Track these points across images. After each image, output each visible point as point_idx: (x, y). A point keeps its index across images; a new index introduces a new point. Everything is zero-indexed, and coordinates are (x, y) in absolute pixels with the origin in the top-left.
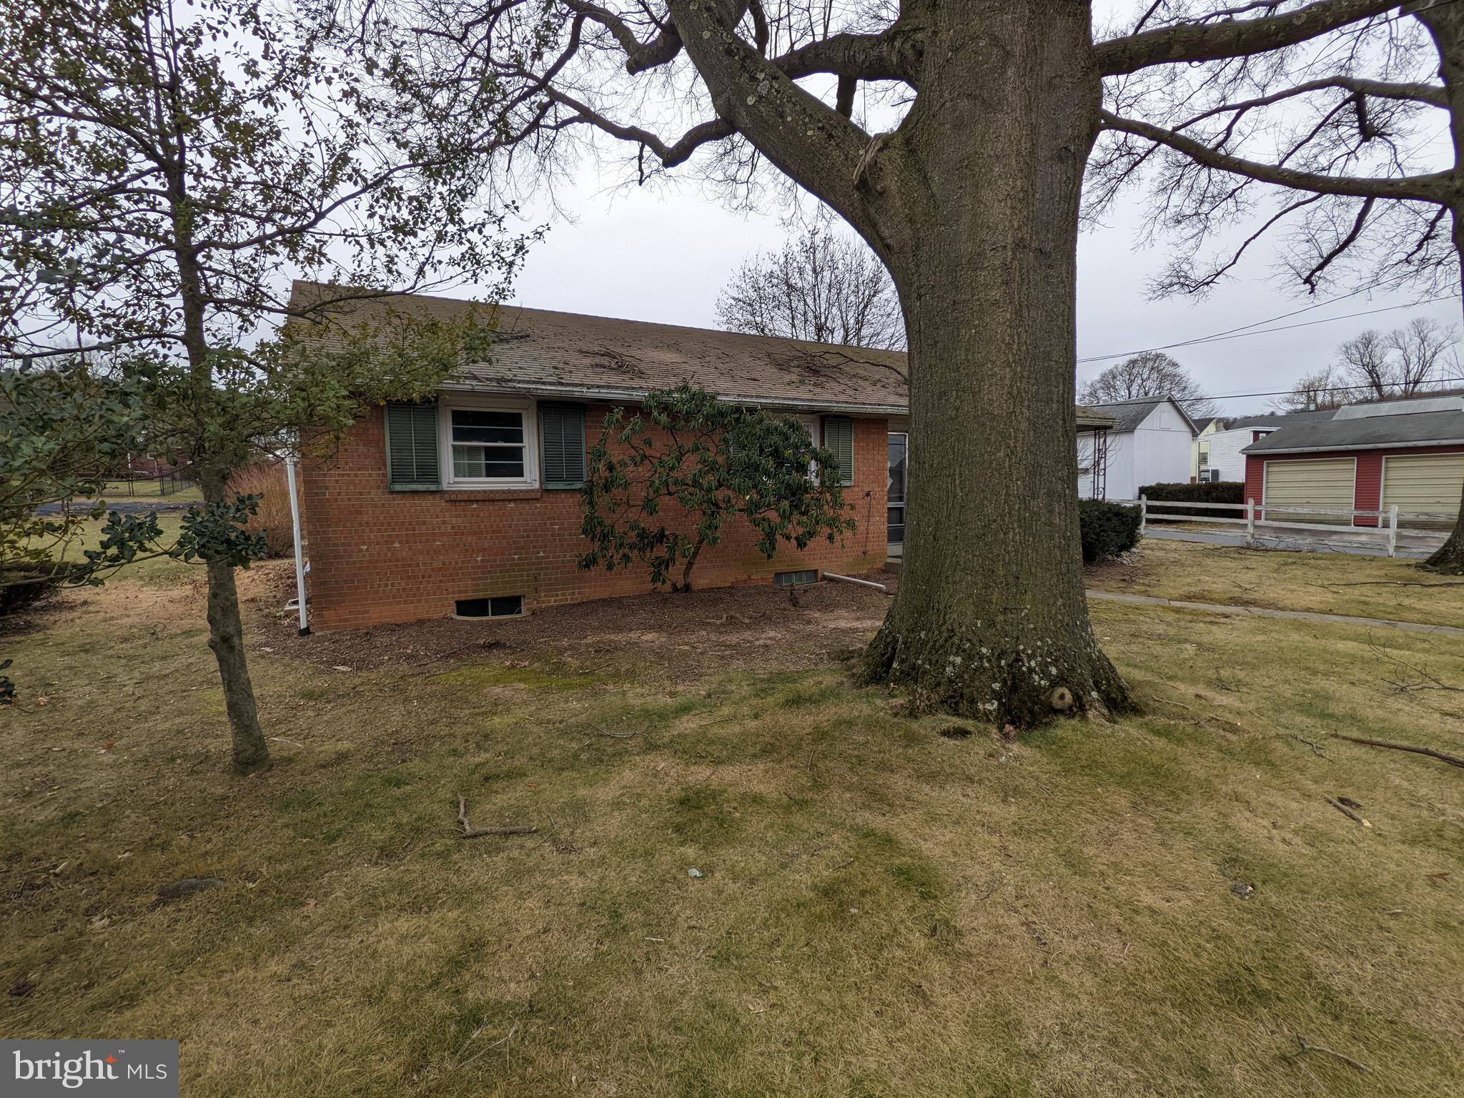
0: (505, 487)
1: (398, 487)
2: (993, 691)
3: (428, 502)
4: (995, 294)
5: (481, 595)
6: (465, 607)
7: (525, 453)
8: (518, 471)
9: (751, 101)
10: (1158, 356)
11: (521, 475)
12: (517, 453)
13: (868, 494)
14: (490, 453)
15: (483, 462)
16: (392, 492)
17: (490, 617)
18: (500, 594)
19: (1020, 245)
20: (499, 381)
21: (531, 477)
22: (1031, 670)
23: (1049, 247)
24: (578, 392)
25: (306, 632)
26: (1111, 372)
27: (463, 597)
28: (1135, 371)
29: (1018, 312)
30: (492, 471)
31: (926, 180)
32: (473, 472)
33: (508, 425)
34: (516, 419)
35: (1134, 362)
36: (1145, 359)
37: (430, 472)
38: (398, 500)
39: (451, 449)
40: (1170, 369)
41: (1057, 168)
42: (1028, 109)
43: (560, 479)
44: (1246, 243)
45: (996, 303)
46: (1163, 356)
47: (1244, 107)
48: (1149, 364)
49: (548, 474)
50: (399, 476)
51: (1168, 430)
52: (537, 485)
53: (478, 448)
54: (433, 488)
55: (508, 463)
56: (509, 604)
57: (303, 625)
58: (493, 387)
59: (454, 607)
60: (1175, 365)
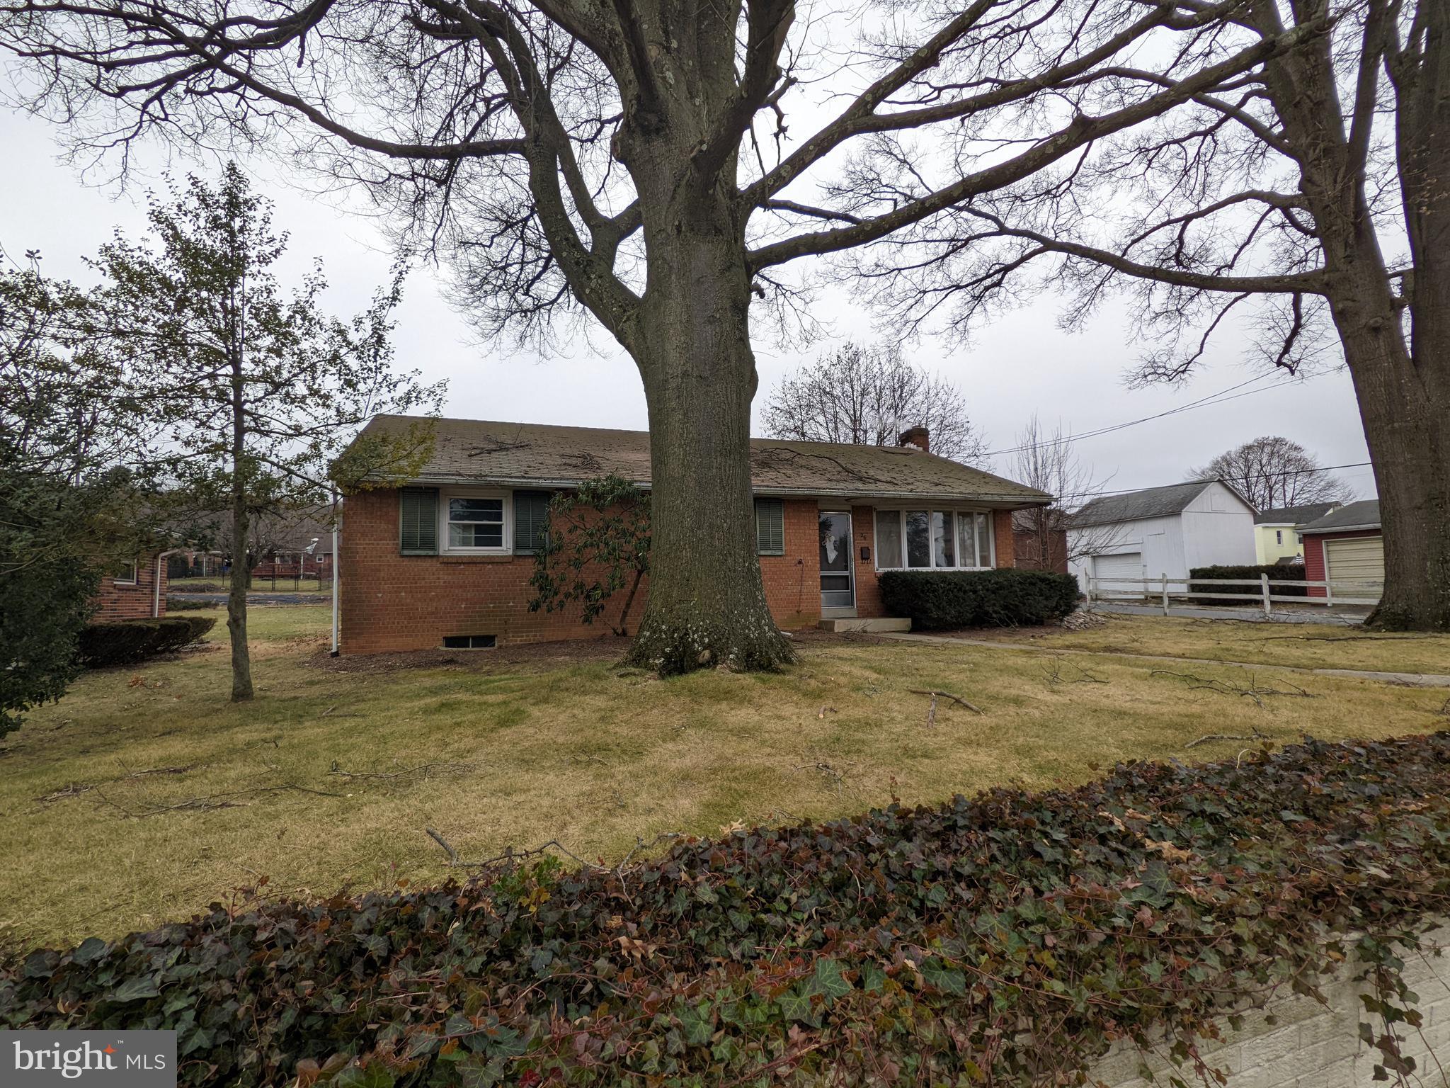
0: (486, 553)
1: (406, 553)
2: (663, 652)
3: (426, 564)
4: (674, 404)
5: (463, 634)
6: (450, 642)
7: (504, 528)
8: (498, 542)
9: (587, 291)
10: (1276, 440)
11: (500, 545)
12: (498, 529)
13: (800, 562)
14: (479, 529)
15: (473, 535)
16: (403, 556)
17: (470, 649)
18: (478, 633)
19: (685, 374)
20: (476, 476)
21: (507, 546)
22: (694, 640)
23: (707, 374)
24: (534, 483)
25: (336, 654)
26: (1224, 459)
27: (449, 634)
28: (1251, 457)
29: (685, 415)
30: (479, 542)
31: (645, 337)
32: (465, 542)
33: (491, 508)
34: (498, 504)
35: (1250, 448)
36: (1262, 445)
37: (430, 541)
38: (406, 562)
39: (447, 527)
40: (1294, 454)
41: (708, 327)
42: (684, 297)
43: (527, 548)
44: (1206, 335)
45: (674, 410)
46: (1282, 440)
47: (1188, 219)
48: (1268, 450)
49: (518, 545)
50: (406, 545)
51: (1224, 512)
52: (510, 553)
53: (470, 526)
54: (431, 553)
55: (490, 536)
56: (486, 641)
57: (334, 650)
58: (472, 481)
59: (442, 642)
60: (1297, 449)
